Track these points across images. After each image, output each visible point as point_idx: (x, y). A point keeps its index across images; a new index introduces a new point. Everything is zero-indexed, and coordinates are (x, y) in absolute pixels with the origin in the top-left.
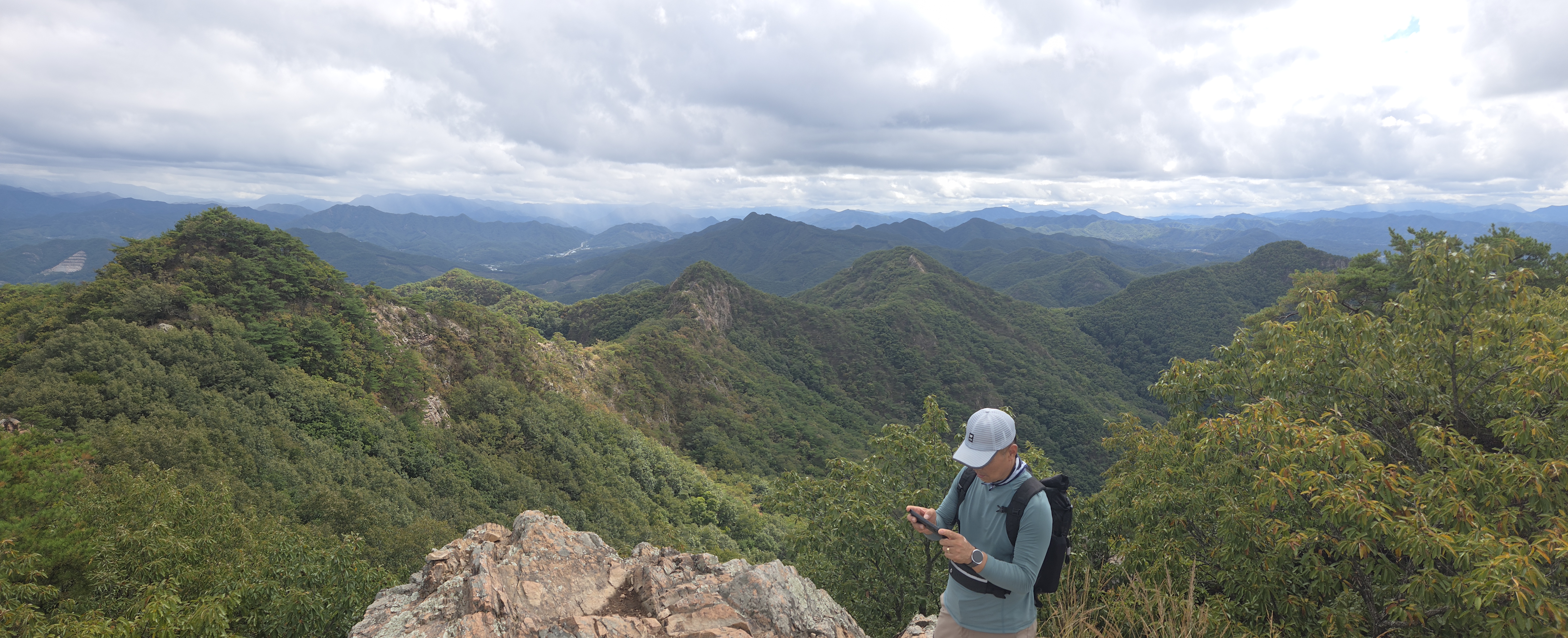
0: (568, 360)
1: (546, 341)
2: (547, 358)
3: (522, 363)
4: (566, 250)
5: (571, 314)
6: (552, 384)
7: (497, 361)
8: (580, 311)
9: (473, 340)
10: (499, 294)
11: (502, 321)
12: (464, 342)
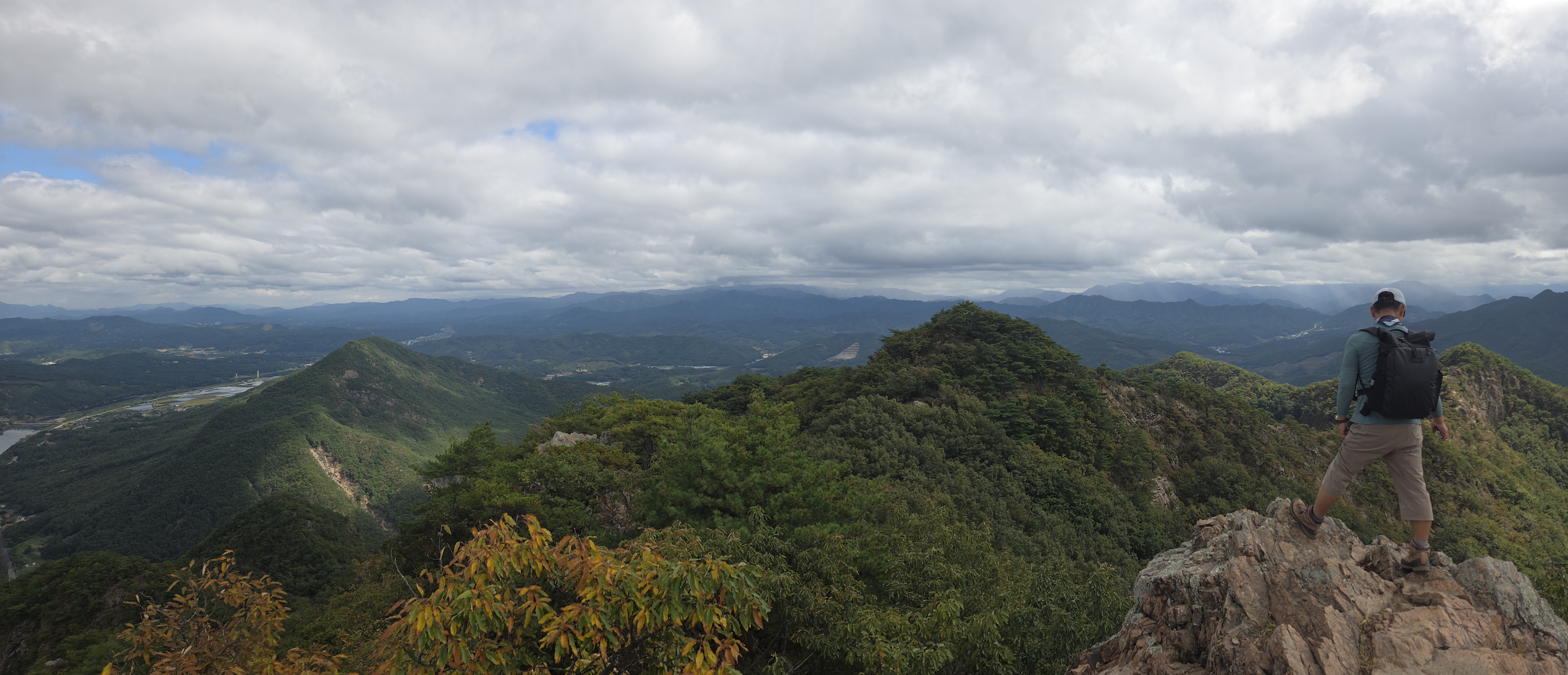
0: (1300, 445)
1: (1277, 423)
2: (1278, 441)
3: (1252, 446)
4: (1298, 332)
5: (1304, 397)
6: (1283, 469)
7: (1226, 443)
8: (1313, 394)
9: (1201, 420)
10: (1227, 376)
11: (1230, 402)
12: (1192, 422)
